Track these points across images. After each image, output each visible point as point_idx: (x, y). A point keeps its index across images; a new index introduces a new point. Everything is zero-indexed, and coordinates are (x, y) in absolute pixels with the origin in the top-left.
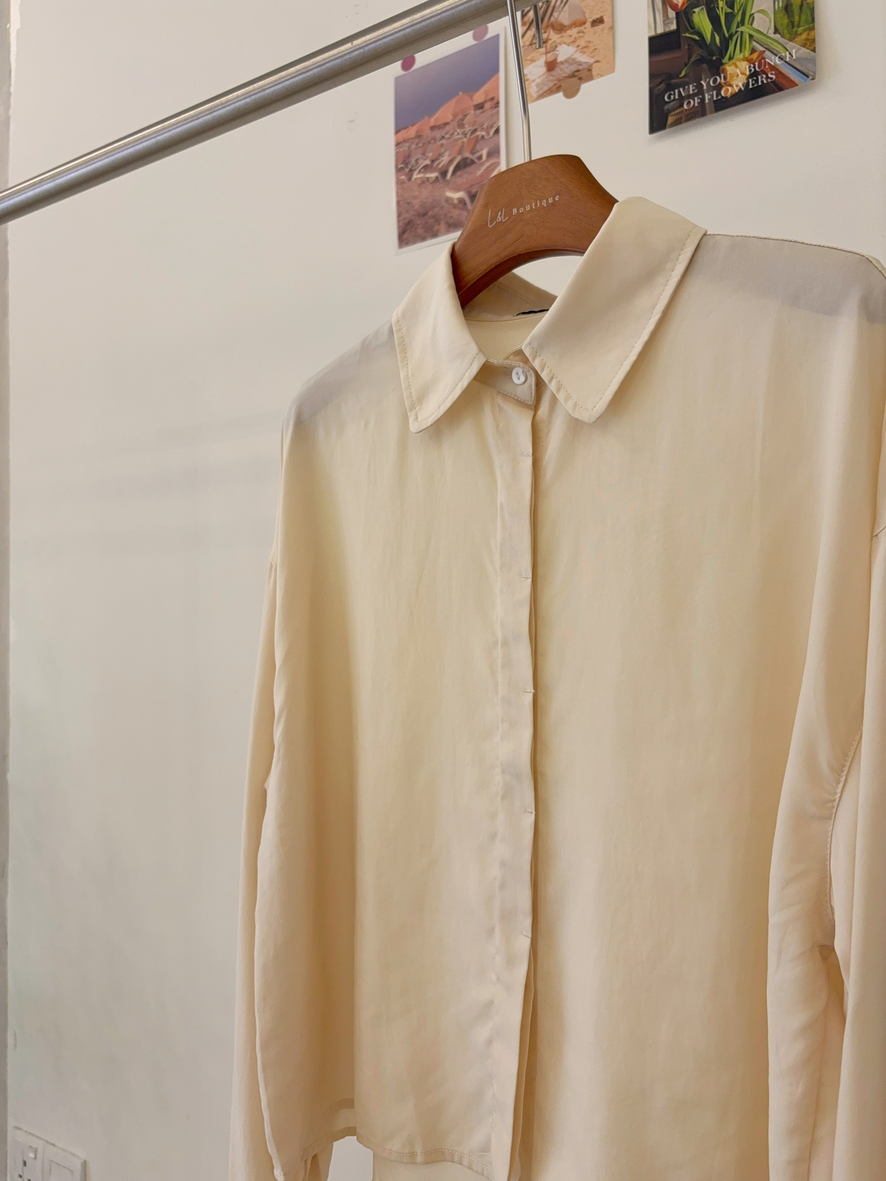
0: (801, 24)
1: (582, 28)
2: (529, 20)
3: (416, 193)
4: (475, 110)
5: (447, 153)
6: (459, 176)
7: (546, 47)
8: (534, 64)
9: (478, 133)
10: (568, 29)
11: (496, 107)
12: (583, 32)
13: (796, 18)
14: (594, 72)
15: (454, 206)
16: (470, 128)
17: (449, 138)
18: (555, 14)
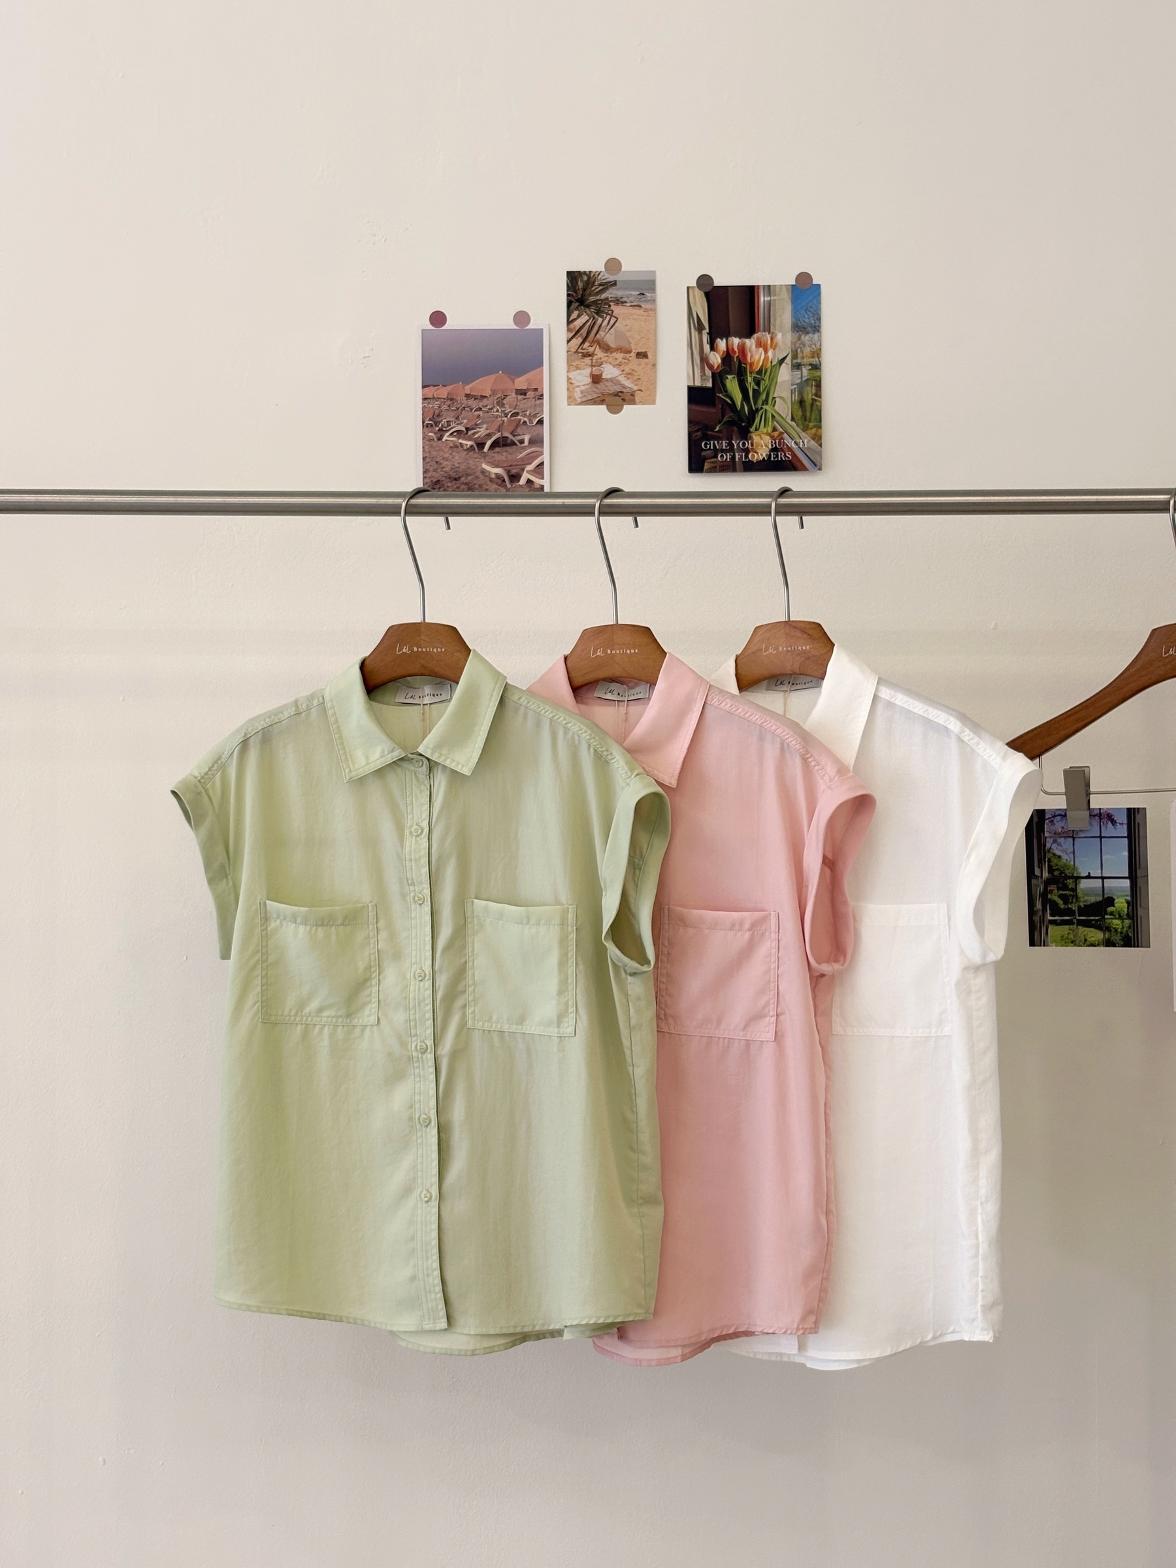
0: (812, 420)
1: (628, 355)
2: (575, 328)
3: (447, 455)
4: (516, 393)
5: (485, 426)
6: (498, 452)
7: (592, 360)
8: (578, 371)
9: (519, 417)
10: (614, 351)
11: (539, 399)
12: (628, 360)
13: (808, 414)
14: (637, 399)
15: (491, 480)
16: (509, 410)
17: (488, 412)
18: (601, 333)
